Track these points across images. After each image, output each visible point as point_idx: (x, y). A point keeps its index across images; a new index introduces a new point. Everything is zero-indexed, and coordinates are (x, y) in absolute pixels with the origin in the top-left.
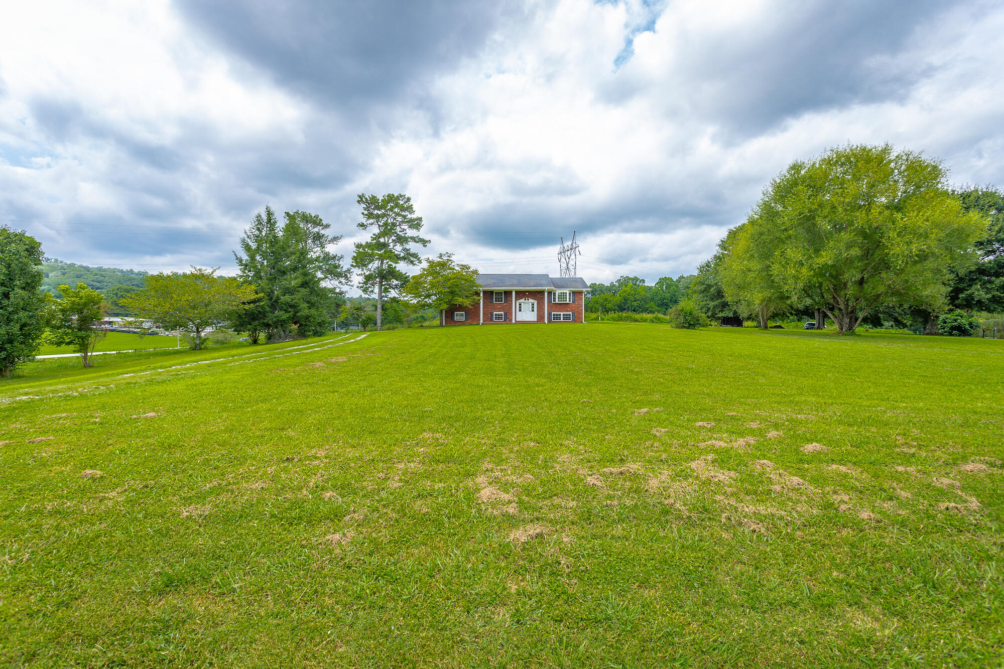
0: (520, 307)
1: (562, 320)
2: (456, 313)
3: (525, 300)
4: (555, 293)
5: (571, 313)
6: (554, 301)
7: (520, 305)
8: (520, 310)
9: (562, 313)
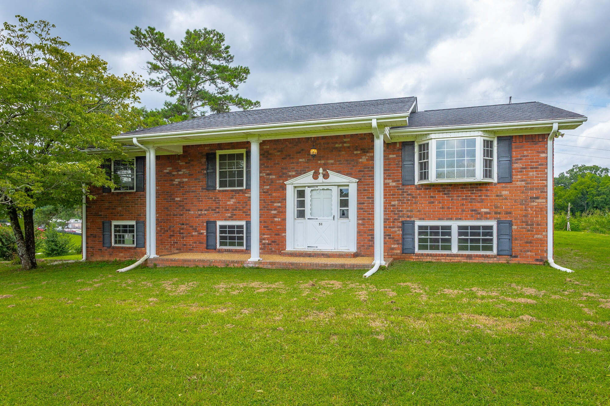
0: (301, 204)
1: (455, 250)
2: (114, 223)
3: (315, 177)
4: (424, 148)
5: (493, 223)
6: (424, 175)
7: (301, 194)
8: (301, 214)
9: (455, 225)
